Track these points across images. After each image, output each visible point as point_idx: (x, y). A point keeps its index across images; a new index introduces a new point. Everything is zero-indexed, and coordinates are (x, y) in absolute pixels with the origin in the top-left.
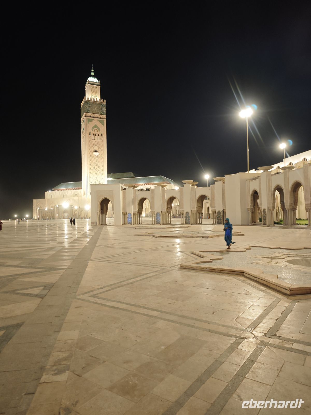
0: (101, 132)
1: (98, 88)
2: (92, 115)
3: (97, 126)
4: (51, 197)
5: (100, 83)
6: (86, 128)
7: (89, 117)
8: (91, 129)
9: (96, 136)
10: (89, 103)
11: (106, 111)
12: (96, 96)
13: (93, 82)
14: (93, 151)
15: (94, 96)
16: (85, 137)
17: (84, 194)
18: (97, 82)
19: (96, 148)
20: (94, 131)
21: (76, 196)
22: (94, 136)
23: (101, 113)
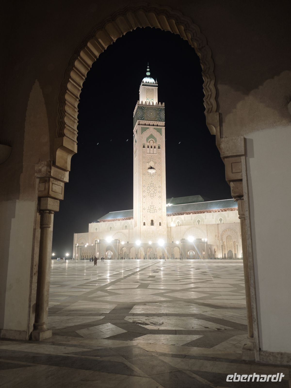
0: (158, 143)
1: (154, 90)
2: (147, 122)
3: (154, 136)
4: (95, 230)
5: (158, 83)
6: (139, 139)
7: (143, 125)
8: (146, 140)
9: (152, 149)
10: (143, 108)
11: (165, 116)
12: (152, 99)
13: (149, 83)
14: (147, 168)
15: (150, 100)
16: (137, 150)
17: (136, 225)
18: (153, 83)
19: (152, 164)
20: (149, 142)
21: (126, 229)
22: (149, 148)
23: (158, 119)
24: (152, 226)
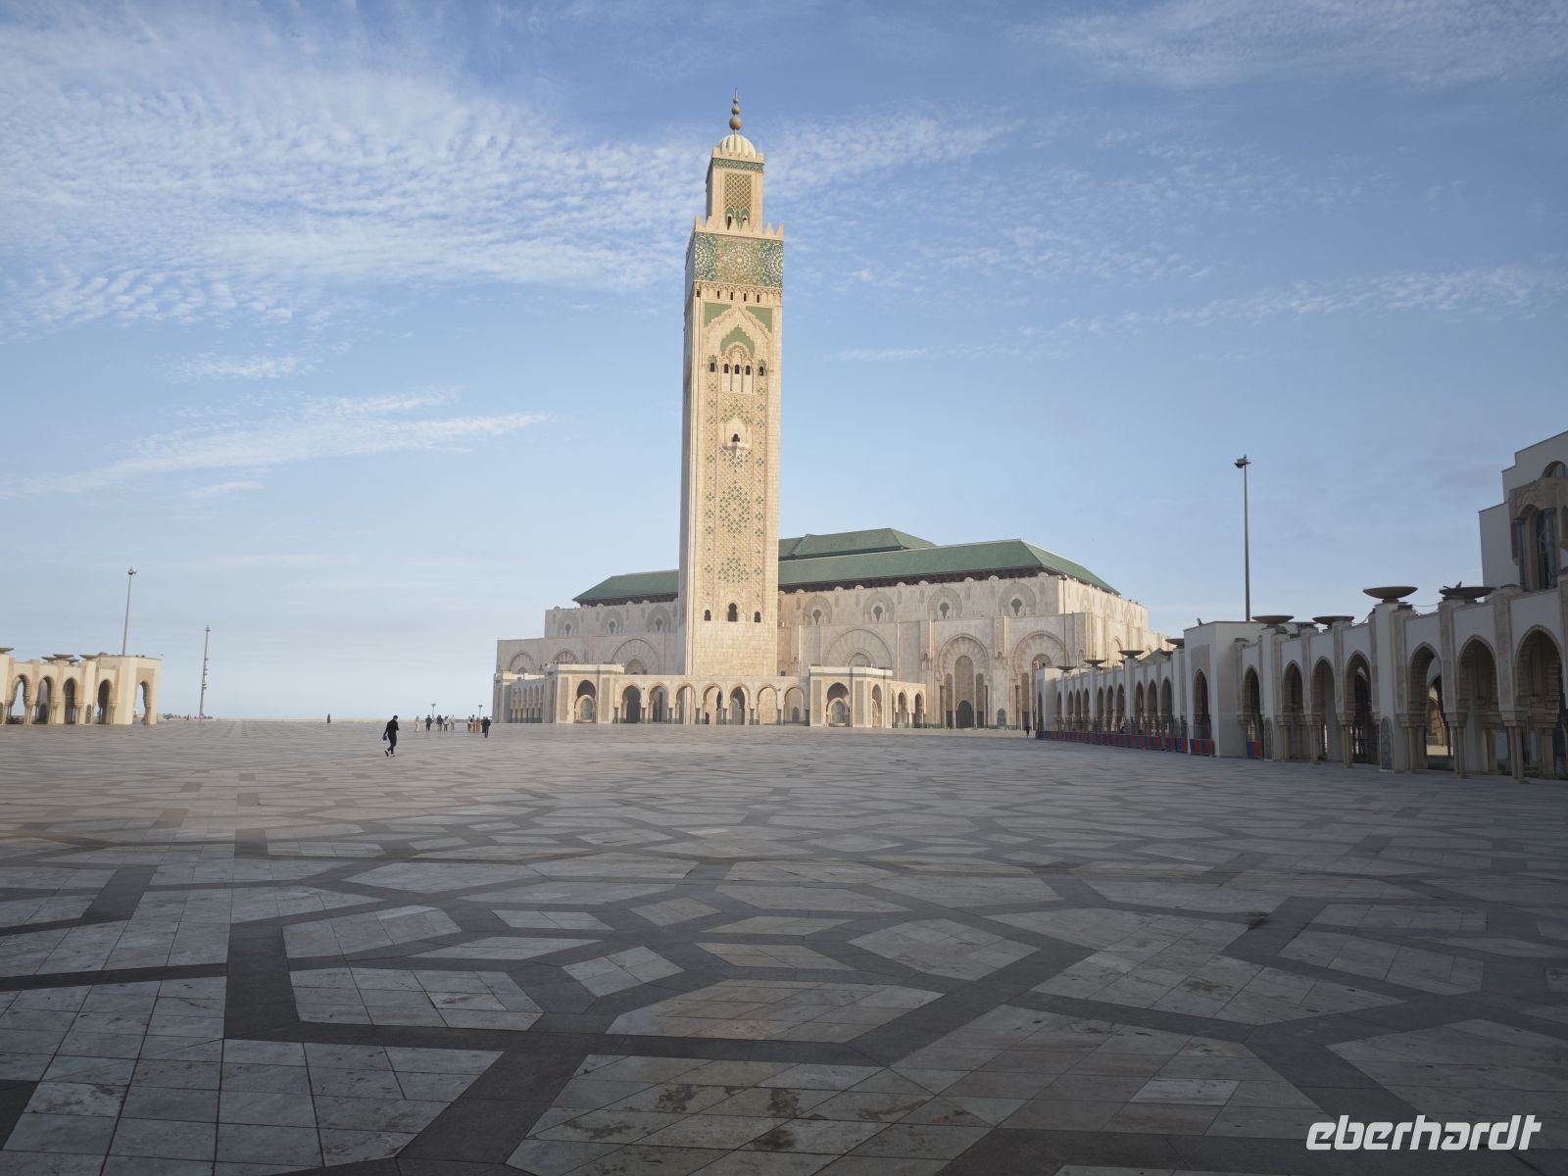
1: (753, 179)
2: (725, 288)
3: (747, 335)
4: (565, 631)
6: (697, 344)
7: (712, 296)
8: (718, 345)
9: (737, 377)
12: (745, 210)
13: (734, 155)
19: (737, 426)
20: (730, 354)
21: (659, 629)
22: (729, 374)
23: (761, 278)
24: (732, 624)
